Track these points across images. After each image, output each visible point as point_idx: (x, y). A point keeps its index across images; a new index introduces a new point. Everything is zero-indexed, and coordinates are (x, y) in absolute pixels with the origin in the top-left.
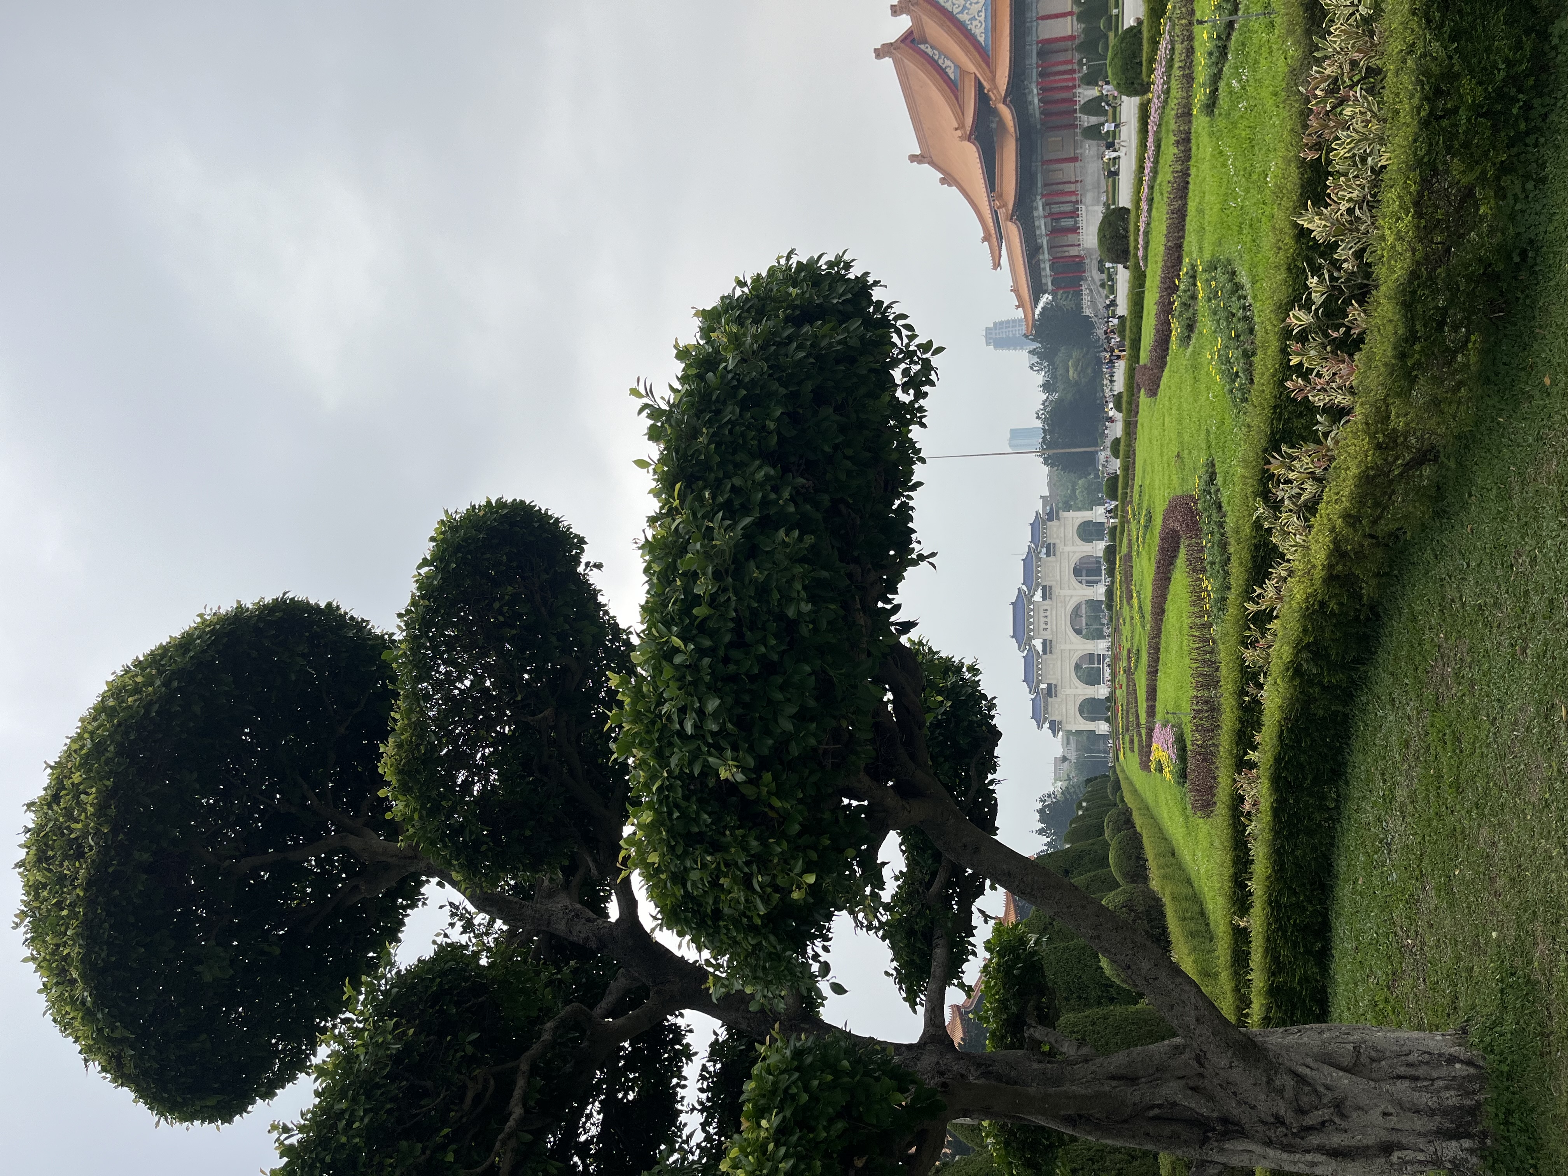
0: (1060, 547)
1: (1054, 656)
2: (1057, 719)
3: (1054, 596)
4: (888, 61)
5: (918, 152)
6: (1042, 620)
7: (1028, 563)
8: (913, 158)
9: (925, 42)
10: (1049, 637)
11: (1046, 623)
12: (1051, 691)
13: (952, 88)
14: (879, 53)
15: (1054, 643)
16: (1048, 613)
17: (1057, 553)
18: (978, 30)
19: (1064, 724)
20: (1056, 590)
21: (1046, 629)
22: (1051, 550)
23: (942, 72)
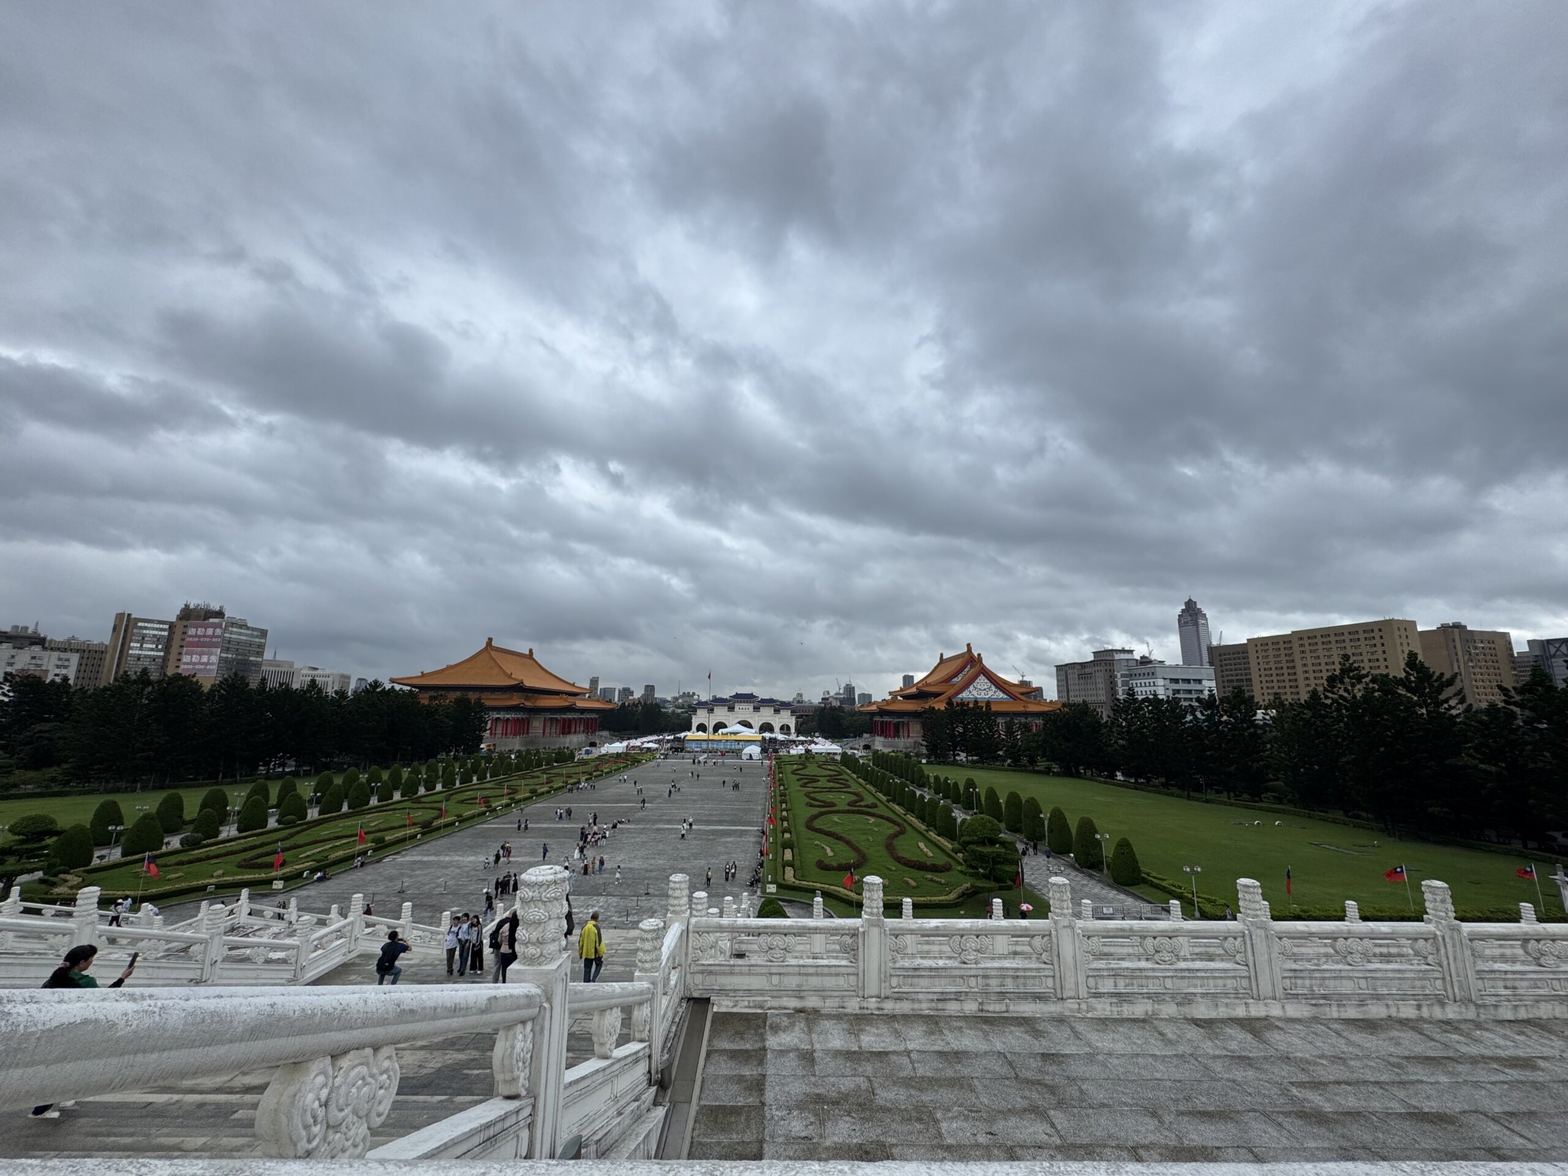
0: (778, 716)
1: (727, 712)
2: (697, 712)
3: (755, 713)
4: (965, 650)
5: (944, 657)
6: (744, 707)
7: (771, 700)
8: (942, 655)
9: (971, 668)
10: (735, 710)
11: (743, 709)
12: (711, 710)
13: (948, 680)
14: (968, 645)
15: (733, 712)
16: (747, 710)
17: (775, 714)
18: (965, 695)
19: (695, 715)
20: (758, 714)
21: (740, 708)
22: (777, 711)
23: (956, 675)
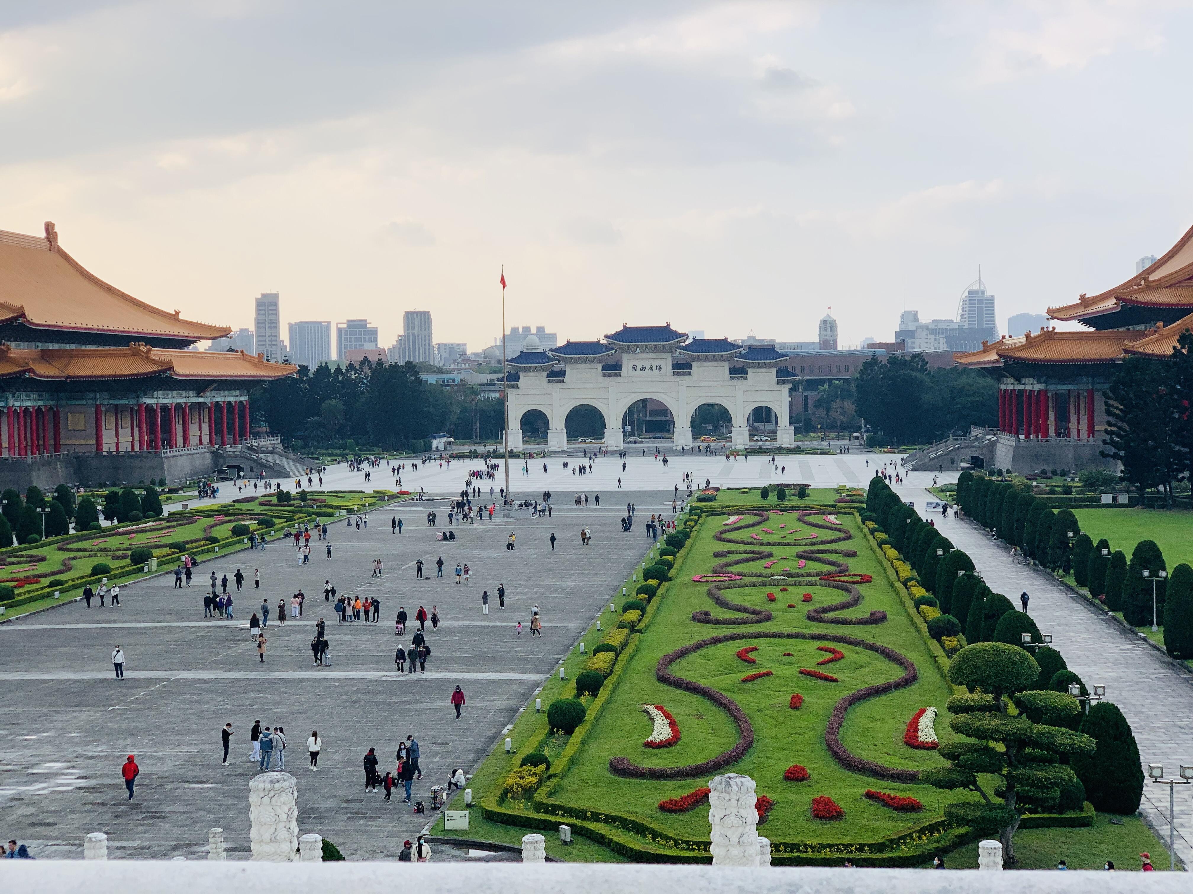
0: (741, 385)
1: (600, 378)
2: (521, 383)
3: (677, 378)
6: (647, 365)
7: (723, 345)
10: (624, 372)
11: (643, 369)
12: (557, 376)
15: (617, 379)
16: (656, 372)
17: (735, 382)
19: (514, 391)
20: (685, 380)
21: (635, 368)
22: (738, 373)
